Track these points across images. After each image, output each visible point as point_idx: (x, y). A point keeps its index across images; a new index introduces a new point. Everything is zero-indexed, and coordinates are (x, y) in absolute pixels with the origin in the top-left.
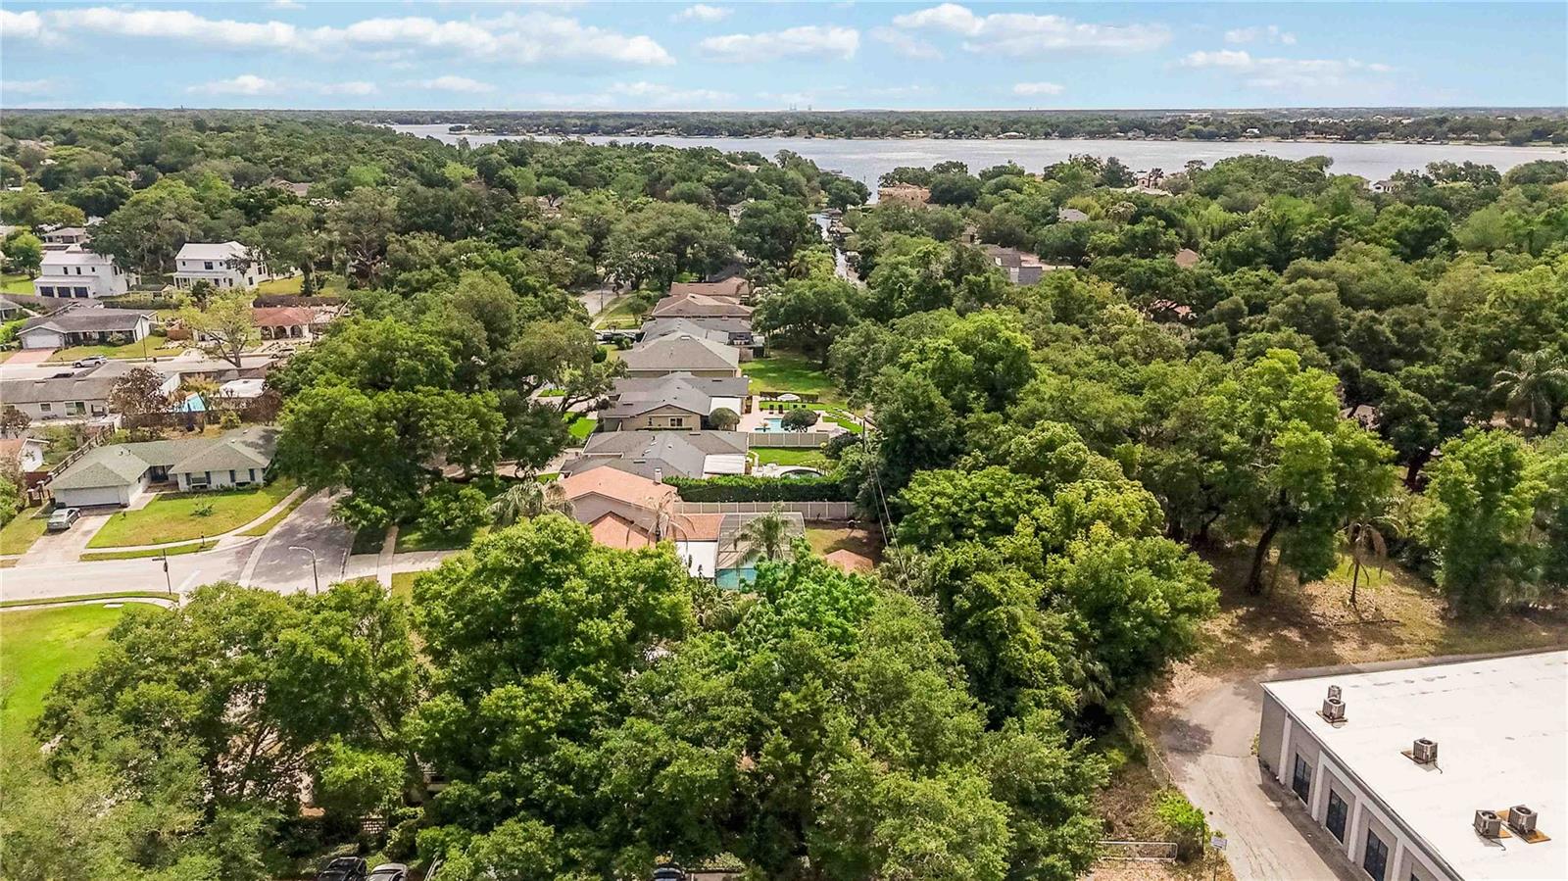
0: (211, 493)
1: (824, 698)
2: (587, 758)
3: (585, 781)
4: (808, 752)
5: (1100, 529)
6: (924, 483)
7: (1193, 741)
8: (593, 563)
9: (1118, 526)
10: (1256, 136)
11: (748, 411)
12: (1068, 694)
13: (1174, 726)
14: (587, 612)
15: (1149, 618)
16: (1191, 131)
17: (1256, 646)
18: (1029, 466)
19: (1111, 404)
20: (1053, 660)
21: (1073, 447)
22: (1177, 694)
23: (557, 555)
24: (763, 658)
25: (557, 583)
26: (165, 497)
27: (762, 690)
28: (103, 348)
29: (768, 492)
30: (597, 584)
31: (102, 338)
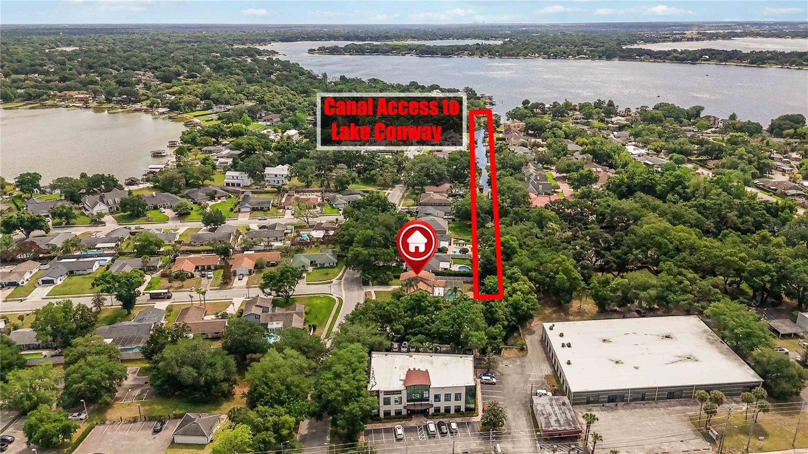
0: (325, 268)
1: (462, 321)
2: (429, 327)
3: (430, 330)
4: (460, 328)
5: (519, 293)
6: (488, 279)
7: (532, 332)
8: (429, 298)
9: (522, 292)
10: (707, 60)
11: (450, 245)
12: (506, 323)
13: (530, 330)
14: (428, 306)
15: (523, 310)
16: (674, 57)
17: (554, 316)
18: (510, 278)
19: (530, 264)
20: (504, 317)
21: (519, 274)
22: (532, 325)
23: (423, 297)
24: (454, 314)
25: (423, 302)
26: (315, 269)
27: (454, 319)
28: (262, 212)
29: (456, 274)
30: (429, 302)
31: (262, 209)
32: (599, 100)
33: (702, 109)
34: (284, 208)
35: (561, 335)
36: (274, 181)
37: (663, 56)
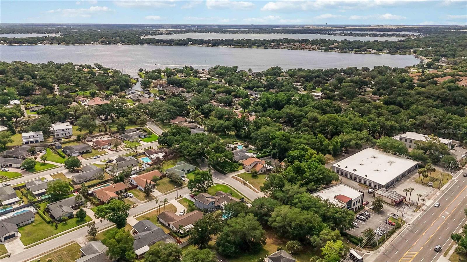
10: (192, 44)
16: (176, 43)
31: (87, 152)
32: (186, 66)
33: (237, 67)
34: (100, 148)
35: (347, 167)
36: (62, 134)
37: (170, 42)
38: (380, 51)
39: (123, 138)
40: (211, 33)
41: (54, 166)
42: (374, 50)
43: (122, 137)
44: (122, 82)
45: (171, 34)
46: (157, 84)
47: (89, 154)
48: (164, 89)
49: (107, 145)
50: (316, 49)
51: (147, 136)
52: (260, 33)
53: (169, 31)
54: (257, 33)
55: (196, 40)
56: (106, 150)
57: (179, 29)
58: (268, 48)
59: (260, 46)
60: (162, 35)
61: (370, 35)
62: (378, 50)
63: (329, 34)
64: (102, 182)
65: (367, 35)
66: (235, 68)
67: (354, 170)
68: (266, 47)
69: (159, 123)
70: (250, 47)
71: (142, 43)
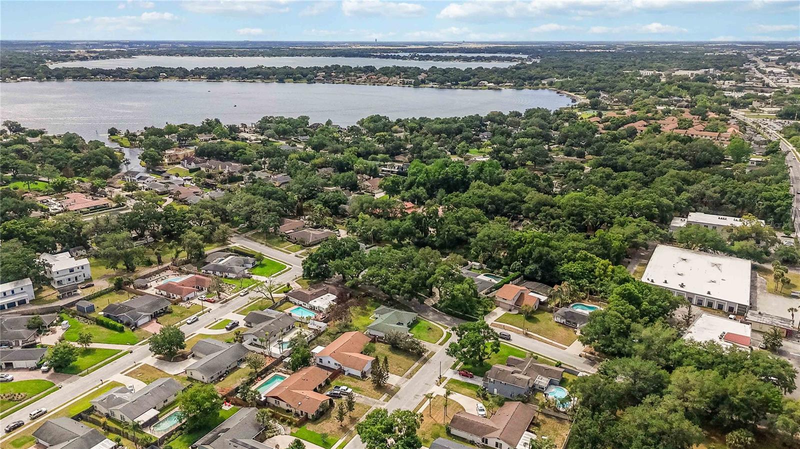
31: (164, 312)
34: (181, 300)
35: (666, 282)
36: (69, 280)
37: (120, 75)
38: (501, 85)
39: (211, 272)
40: (182, 56)
41: (114, 352)
42: (491, 82)
43: (209, 272)
44: (106, 158)
45: (102, 58)
46: (176, 157)
47: (168, 315)
48: (199, 166)
49: (194, 291)
50: (398, 83)
51: (257, 263)
52: (274, 56)
53: (95, 52)
54: (270, 55)
55: (172, 70)
56: (196, 301)
57: (115, 50)
58: (315, 83)
59: (300, 79)
60: (85, 60)
61: (458, 58)
62: (498, 83)
63: (394, 57)
64: (262, 373)
65: (455, 59)
66: (304, 120)
67: (682, 286)
68: (310, 81)
69: (253, 235)
70: (281, 81)
71: (60, 75)
